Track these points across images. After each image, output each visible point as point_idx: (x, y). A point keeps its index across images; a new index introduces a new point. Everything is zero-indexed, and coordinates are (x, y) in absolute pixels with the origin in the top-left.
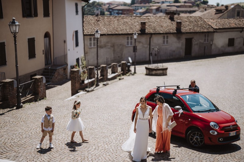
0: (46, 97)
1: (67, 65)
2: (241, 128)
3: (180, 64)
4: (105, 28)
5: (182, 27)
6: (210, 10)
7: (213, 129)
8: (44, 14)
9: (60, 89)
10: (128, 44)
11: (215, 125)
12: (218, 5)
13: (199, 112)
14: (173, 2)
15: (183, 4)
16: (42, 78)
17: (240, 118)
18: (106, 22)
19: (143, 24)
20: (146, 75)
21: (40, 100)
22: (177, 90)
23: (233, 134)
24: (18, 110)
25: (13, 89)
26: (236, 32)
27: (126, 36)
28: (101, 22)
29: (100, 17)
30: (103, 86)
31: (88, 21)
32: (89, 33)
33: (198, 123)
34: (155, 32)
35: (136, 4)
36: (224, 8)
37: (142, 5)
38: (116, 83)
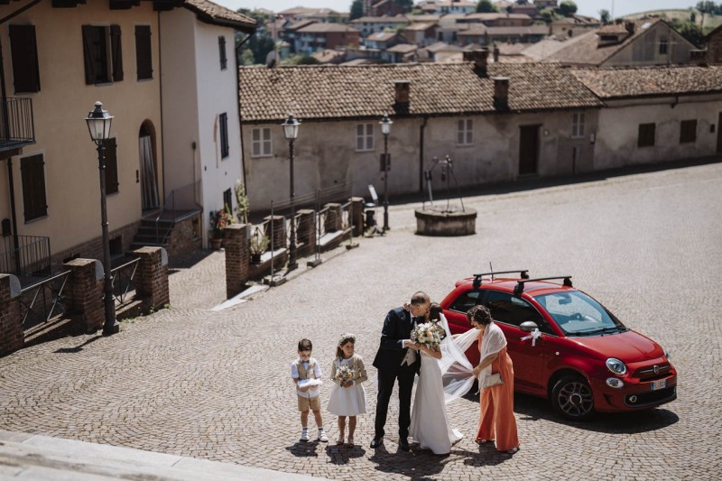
0: (168, 302)
1: (202, 209)
2: (678, 371)
3: (508, 200)
4: (295, 102)
5: (510, 96)
6: (583, 37)
7: (612, 375)
8: (138, 72)
9: (190, 279)
10: (360, 146)
11: (618, 365)
12: (605, 16)
13: (578, 334)
14: (473, 10)
15: (503, 15)
16: (159, 252)
17: (674, 348)
18: (297, 85)
19: (402, 89)
20: (419, 233)
21: (156, 310)
22: (525, 284)
23: (659, 385)
24: (109, 338)
25: (94, 284)
26: (659, 107)
27: (356, 123)
28: (283, 83)
29: (279, 70)
30: (309, 270)
31: (247, 81)
32: (251, 116)
33: (579, 362)
34: (435, 111)
35: (366, 15)
36: (621, 29)
37: (384, 18)
38: (340, 257)
